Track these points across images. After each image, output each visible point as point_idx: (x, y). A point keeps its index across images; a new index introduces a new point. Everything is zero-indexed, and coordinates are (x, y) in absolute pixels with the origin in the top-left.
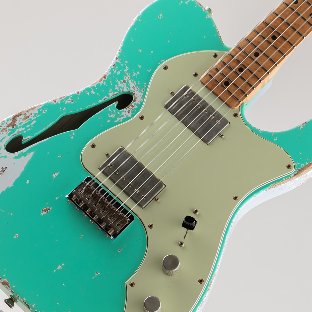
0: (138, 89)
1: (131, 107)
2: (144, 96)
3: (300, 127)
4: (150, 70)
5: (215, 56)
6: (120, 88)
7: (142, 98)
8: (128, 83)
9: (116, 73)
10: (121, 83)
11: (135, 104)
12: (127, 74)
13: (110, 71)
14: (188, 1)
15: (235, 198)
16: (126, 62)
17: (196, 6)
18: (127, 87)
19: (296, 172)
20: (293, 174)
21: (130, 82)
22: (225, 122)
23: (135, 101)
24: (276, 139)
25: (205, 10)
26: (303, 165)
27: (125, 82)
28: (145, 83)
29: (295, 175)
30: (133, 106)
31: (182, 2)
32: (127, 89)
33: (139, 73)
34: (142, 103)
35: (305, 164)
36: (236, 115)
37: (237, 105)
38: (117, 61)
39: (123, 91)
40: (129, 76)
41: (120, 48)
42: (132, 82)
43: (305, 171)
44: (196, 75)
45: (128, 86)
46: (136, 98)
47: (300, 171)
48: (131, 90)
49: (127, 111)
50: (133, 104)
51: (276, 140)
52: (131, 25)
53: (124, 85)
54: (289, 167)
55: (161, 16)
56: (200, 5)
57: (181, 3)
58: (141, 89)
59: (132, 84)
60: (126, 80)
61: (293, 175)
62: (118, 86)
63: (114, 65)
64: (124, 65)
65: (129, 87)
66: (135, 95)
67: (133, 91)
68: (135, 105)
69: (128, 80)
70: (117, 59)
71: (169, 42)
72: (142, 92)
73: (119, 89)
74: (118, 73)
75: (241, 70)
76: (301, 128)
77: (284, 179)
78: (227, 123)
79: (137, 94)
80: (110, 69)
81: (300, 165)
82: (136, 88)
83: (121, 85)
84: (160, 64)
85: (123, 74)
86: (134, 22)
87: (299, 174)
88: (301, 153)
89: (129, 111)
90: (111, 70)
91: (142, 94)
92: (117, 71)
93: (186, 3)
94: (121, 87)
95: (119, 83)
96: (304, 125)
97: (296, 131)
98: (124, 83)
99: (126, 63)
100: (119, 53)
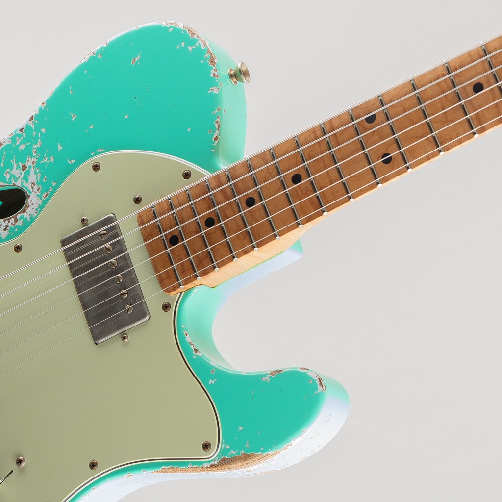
0: (38, 190)
1: (12, 220)
2: (41, 207)
3: (265, 376)
4: (73, 161)
5: (187, 176)
6: (12, 176)
7: (37, 210)
8: (28, 173)
9: (19, 145)
10: (17, 169)
11: (22, 217)
12: (34, 155)
13: (11, 138)
14: (194, 47)
15: (93, 465)
16: (43, 131)
17: (202, 62)
18: (23, 179)
19: (216, 462)
20: (209, 462)
21: (32, 171)
22: (141, 313)
23: (24, 211)
24: (213, 382)
25: (214, 74)
26: (234, 453)
27: (24, 168)
28: (54, 184)
29: (212, 466)
30: (16, 221)
31: (183, 44)
32: (22, 183)
33: (52, 160)
34: (33, 219)
35: (238, 453)
36: (166, 307)
37: (174, 289)
38: (31, 123)
39: (14, 185)
40: (35, 160)
41: (45, 100)
42: (35, 173)
43: (232, 466)
44: (138, 200)
45: (26, 179)
46: (28, 207)
47: (224, 463)
48: (27, 187)
49: (4, 224)
50: (18, 216)
51: (212, 383)
52: (84, 61)
53: (21, 173)
54: (206, 446)
55: (137, 59)
56: (212, 61)
57: (180, 47)
58: (42, 193)
59: (33, 178)
60: (27, 165)
61: (209, 465)
62: (11, 172)
63: (21, 130)
64: (37, 135)
65: (27, 181)
66: (29, 200)
67: (29, 191)
68: (20, 219)
69: (30, 167)
70: (32, 118)
71: (126, 117)
72: (41, 199)
73: (10, 179)
74: (22, 147)
75: (210, 222)
76: (267, 378)
77: (190, 466)
78: (144, 316)
79: (33, 200)
80: (14, 134)
81: (229, 450)
82: (36, 188)
83: (16, 172)
84: (94, 155)
85: (28, 152)
86: (89, 56)
87: (219, 468)
88: (241, 428)
89: (7, 226)
90: (14, 138)
91: (40, 202)
92: (21, 144)
93: (190, 48)
94: (14, 177)
95: (15, 166)
96: (273, 375)
97: (255, 379)
98: (23, 170)
99: (41, 133)
100: (40, 109)
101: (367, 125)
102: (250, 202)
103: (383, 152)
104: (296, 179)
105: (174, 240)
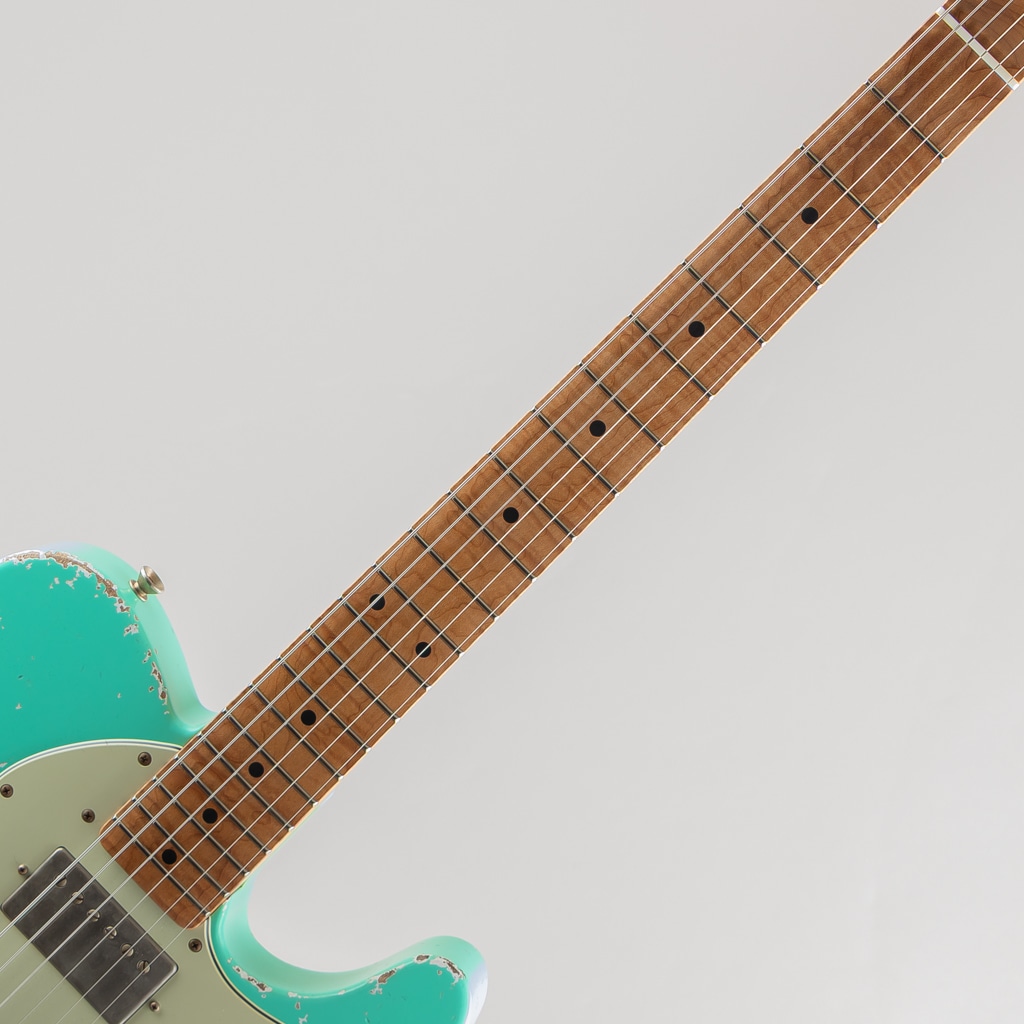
3: (372, 986)
5: (145, 760)
14: (75, 579)
17: (96, 596)
22: (164, 966)
24: (305, 1020)
25: (122, 607)
31: (57, 581)
36: (195, 946)
37: (198, 921)
44: (88, 817)
51: (303, 1022)
56: (111, 591)
57: (54, 585)
71: (18, 707)
75: (210, 816)
76: (377, 989)
78: (169, 969)
93: (70, 583)
96: (384, 981)
97: (360, 995)
101: (377, 613)
102: (256, 770)
103: (414, 643)
104: (308, 718)
105: (169, 857)
